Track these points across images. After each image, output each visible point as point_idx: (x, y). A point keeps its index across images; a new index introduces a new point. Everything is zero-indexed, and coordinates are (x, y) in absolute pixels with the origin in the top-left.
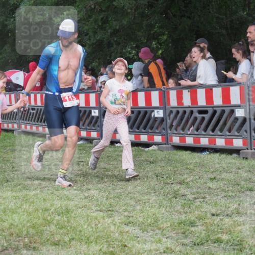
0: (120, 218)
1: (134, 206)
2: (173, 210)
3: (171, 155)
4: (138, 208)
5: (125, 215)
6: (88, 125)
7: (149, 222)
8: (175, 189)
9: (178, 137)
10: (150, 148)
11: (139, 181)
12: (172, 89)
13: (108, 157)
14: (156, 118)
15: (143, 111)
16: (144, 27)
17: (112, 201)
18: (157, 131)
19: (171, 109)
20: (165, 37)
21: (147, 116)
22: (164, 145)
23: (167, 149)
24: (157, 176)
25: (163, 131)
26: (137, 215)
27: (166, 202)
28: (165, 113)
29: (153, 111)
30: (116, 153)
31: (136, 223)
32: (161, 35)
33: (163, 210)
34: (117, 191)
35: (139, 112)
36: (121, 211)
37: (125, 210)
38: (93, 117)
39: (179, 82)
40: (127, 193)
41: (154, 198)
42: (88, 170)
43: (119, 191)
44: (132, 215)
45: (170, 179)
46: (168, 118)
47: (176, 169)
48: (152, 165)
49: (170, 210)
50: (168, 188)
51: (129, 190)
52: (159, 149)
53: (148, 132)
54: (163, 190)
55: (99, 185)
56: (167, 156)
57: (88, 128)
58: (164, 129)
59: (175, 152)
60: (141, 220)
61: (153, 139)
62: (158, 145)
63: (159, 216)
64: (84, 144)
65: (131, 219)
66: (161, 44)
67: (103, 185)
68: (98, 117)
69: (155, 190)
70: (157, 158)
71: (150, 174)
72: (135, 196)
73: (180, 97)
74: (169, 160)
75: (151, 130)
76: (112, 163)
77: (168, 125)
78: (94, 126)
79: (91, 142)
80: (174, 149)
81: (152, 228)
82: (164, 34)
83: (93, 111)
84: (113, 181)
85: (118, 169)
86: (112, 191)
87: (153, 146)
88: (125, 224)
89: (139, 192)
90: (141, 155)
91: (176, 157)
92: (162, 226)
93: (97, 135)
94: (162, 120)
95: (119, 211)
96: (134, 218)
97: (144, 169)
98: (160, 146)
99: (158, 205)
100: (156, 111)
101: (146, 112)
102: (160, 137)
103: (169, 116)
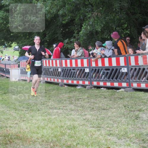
0: (105, 131)
1: (113, 125)
2: (135, 126)
3: (133, 94)
4: (115, 125)
5: (107, 130)
6: (83, 77)
7: (122, 133)
8: (136, 114)
9: (136, 84)
10: (120, 90)
11: (115, 109)
12: (132, 55)
13: (96, 96)
14: (123, 72)
15: (115, 69)
16: (116, 21)
17: (100, 121)
18: (124, 80)
19: (132, 67)
20: (126, 26)
21: (118, 71)
22: (128, 88)
23: (130, 91)
24: (125, 107)
25: (127, 80)
26: (115, 130)
27: (131, 122)
28: (128, 69)
29: (121, 69)
30: (100, 94)
31: (114, 134)
32: (124, 24)
33: (130, 126)
34: (102, 116)
35: (113, 69)
36: (105, 127)
37: (108, 127)
38: (86, 73)
39: (136, 51)
40: (108, 116)
41: (124, 119)
42: (84, 103)
43: (103, 115)
44: (112, 130)
45: (133, 108)
46: (130, 72)
47: (136, 102)
48: (121, 100)
49: (134, 127)
50: (132, 114)
51: (109, 115)
52: (125, 91)
53: (118, 81)
54: (129, 115)
55: (92, 112)
56: (130, 95)
57: (83, 79)
58: (128, 79)
59: (135, 92)
60: (117, 132)
61: (122, 85)
62: (125, 88)
63: (128, 130)
64: (81, 88)
65: (111, 132)
66: (123, 29)
67: (93, 112)
68: (89, 73)
69: (124, 115)
70: (124, 96)
71: (121, 105)
72: (113, 118)
73: (136, 60)
74: (132, 97)
75: (120, 79)
76: (98, 99)
77: (130, 77)
78: (86, 78)
79: (85, 87)
80: (134, 91)
81: (124, 137)
82: (125, 24)
83: (86, 69)
84: (99, 110)
85: (102, 103)
86: (99, 116)
87: (122, 89)
88: (108, 135)
89: (115, 116)
90: (114, 94)
91: (136, 95)
92: (130, 136)
93: (89, 83)
94: (127, 74)
95: (104, 127)
96: (113, 131)
97: (117, 103)
98: (125, 89)
99: (127, 124)
100: (123, 69)
101: (117, 69)
102: (126, 83)
103: (131, 71)
